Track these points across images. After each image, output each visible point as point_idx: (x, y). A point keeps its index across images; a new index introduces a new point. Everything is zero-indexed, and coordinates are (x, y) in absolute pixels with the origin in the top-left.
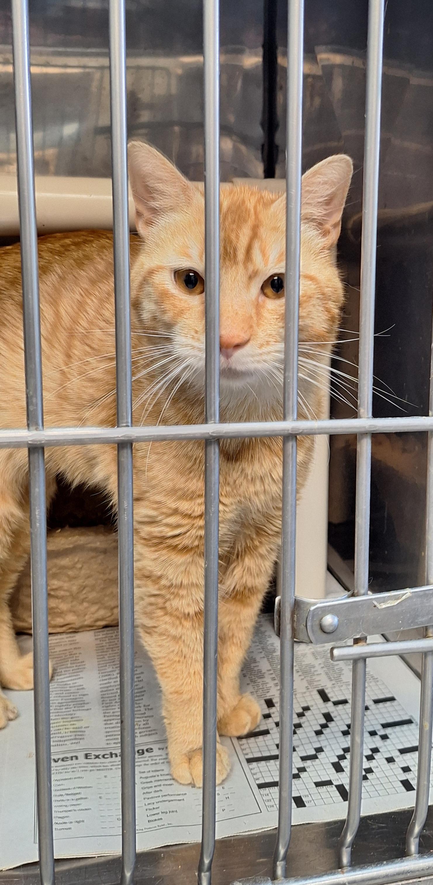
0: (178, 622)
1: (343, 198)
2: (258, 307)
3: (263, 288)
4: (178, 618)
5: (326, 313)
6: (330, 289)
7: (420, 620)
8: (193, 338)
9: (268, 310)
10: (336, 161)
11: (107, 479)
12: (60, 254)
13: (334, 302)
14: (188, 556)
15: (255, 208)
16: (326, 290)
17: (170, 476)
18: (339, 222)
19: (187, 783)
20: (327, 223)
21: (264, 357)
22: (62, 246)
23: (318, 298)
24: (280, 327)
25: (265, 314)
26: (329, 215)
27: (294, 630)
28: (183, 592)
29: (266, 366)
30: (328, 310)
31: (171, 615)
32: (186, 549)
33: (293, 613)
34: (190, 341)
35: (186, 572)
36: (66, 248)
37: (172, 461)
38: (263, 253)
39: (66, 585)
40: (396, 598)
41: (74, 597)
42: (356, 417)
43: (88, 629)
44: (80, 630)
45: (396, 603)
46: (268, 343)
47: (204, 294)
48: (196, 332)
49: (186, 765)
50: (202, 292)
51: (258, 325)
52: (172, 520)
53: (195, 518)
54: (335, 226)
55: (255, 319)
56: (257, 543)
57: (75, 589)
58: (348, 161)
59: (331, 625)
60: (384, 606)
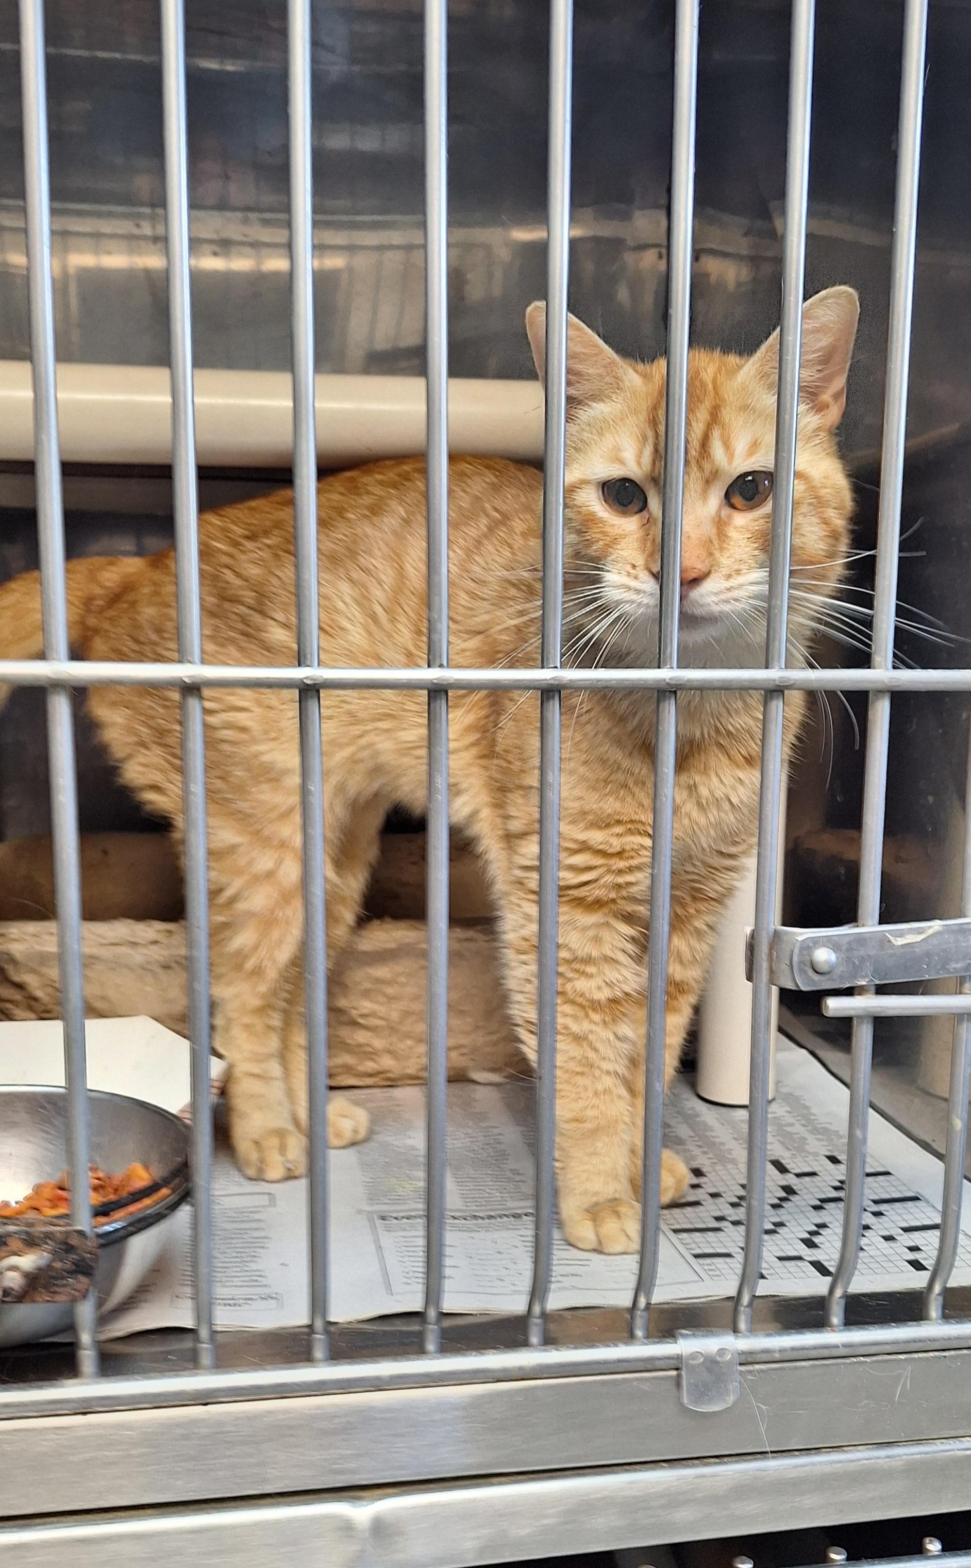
0: (581, 1014)
1: (847, 354)
2: (720, 525)
3: (727, 496)
4: (582, 1007)
5: (824, 526)
6: (828, 490)
7: (953, 965)
8: (629, 574)
9: (735, 528)
10: (833, 297)
11: (474, 814)
12: (395, 486)
13: (835, 508)
14: (600, 914)
15: (714, 381)
16: (823, 492)
17: (577, 792)
18: (843, 388)
19: (590, 1247)
20: (824, 393)
21: (735, 594)
22: (399, 475)
23: (810, 504)
24: (756, 549)
25: (732, 533)
26: (828, 379)
27: (772, 971)
28: (590, 969)
29: (739, 606)
30: (826, 522)
31: (573, 1002)
32: (598, 904)
33: (771, 948)
34: (625, 580)
35: (597, 940)
36: (406, 477)
37: (582, 770)
38: (727, 445)
39: (381, 1010)
40: (919, 931)
41: (392, 1029)
42: (869, 667)
43: (410, 1082)
44: (398, 1083)
45: (919, 940)
46: (738, 572)
47: (645, 513)
48: (634, 566)
49: (589, 1224)
50: (641, 511)
51: (722, 549)
52: (579, 860)
53: (612, 855)
54: (836, 396)
55: (715, 543)
56: (692, 911)
57: (395, 1016)
58: (851, 294)
59: (826, 962)
60: (899, 942)
